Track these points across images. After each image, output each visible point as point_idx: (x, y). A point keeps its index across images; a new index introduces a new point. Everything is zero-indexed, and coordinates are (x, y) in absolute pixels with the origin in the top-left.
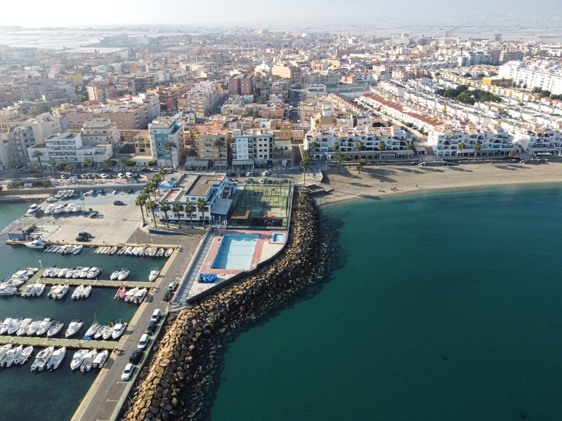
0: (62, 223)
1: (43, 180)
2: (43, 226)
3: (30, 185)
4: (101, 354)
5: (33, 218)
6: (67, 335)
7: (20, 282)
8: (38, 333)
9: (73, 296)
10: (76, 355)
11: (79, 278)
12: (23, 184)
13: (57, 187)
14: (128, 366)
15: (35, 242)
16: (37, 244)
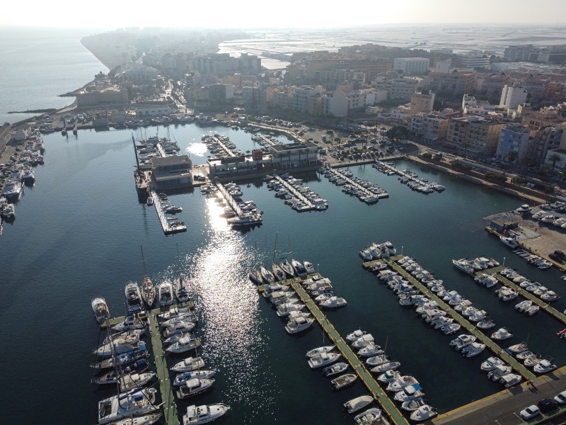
0: (543, 233)
1: (547, 185)
2: (524, 229)
3: (533, 185)
4: (514, 376)
5: (519, 217)
6: (493, 336)
7: (479, 267)
8: (470, 318)
9: (517, 306)
10: (491, 359)
11: (532, 292)
12: (526, 182)
13: (558, 197)
14: (534, 408)
15: (510, 239)
16: (510, 242)
